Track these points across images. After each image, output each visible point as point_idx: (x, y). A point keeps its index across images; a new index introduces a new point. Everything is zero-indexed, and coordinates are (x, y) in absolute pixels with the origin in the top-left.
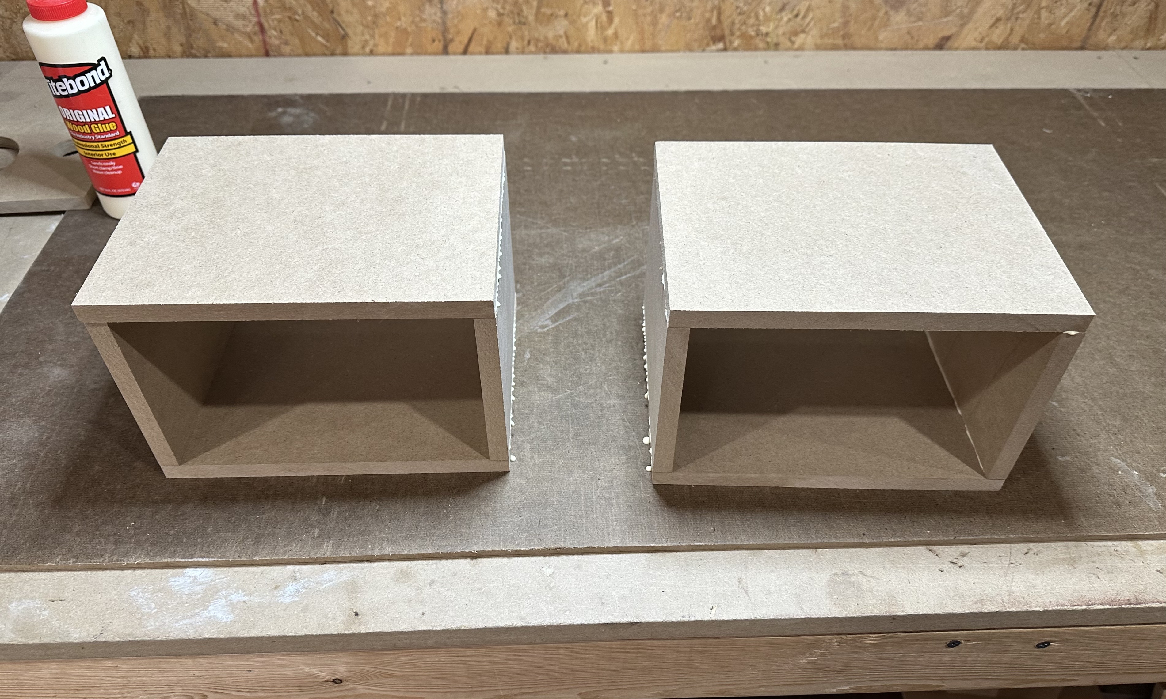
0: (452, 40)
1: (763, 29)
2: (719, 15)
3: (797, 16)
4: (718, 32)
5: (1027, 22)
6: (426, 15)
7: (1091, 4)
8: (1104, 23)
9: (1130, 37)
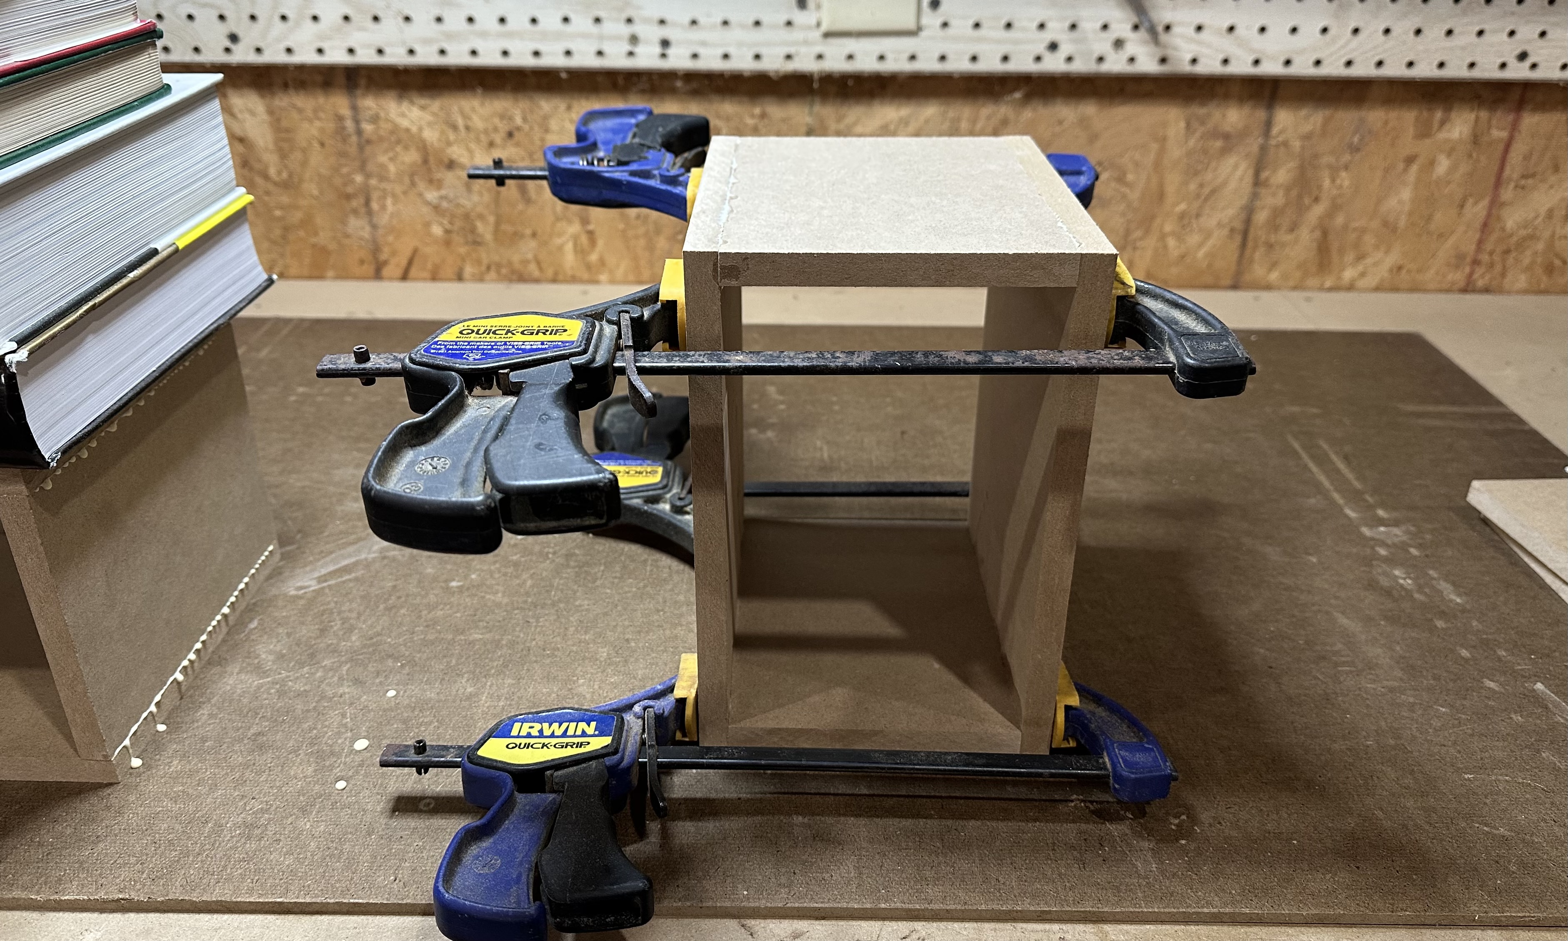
0: (385, 263)
5: (1149, 253)
6: (350, 231)
7: (1232, 230)
8: (1257, 256)
9: (1298, 274)
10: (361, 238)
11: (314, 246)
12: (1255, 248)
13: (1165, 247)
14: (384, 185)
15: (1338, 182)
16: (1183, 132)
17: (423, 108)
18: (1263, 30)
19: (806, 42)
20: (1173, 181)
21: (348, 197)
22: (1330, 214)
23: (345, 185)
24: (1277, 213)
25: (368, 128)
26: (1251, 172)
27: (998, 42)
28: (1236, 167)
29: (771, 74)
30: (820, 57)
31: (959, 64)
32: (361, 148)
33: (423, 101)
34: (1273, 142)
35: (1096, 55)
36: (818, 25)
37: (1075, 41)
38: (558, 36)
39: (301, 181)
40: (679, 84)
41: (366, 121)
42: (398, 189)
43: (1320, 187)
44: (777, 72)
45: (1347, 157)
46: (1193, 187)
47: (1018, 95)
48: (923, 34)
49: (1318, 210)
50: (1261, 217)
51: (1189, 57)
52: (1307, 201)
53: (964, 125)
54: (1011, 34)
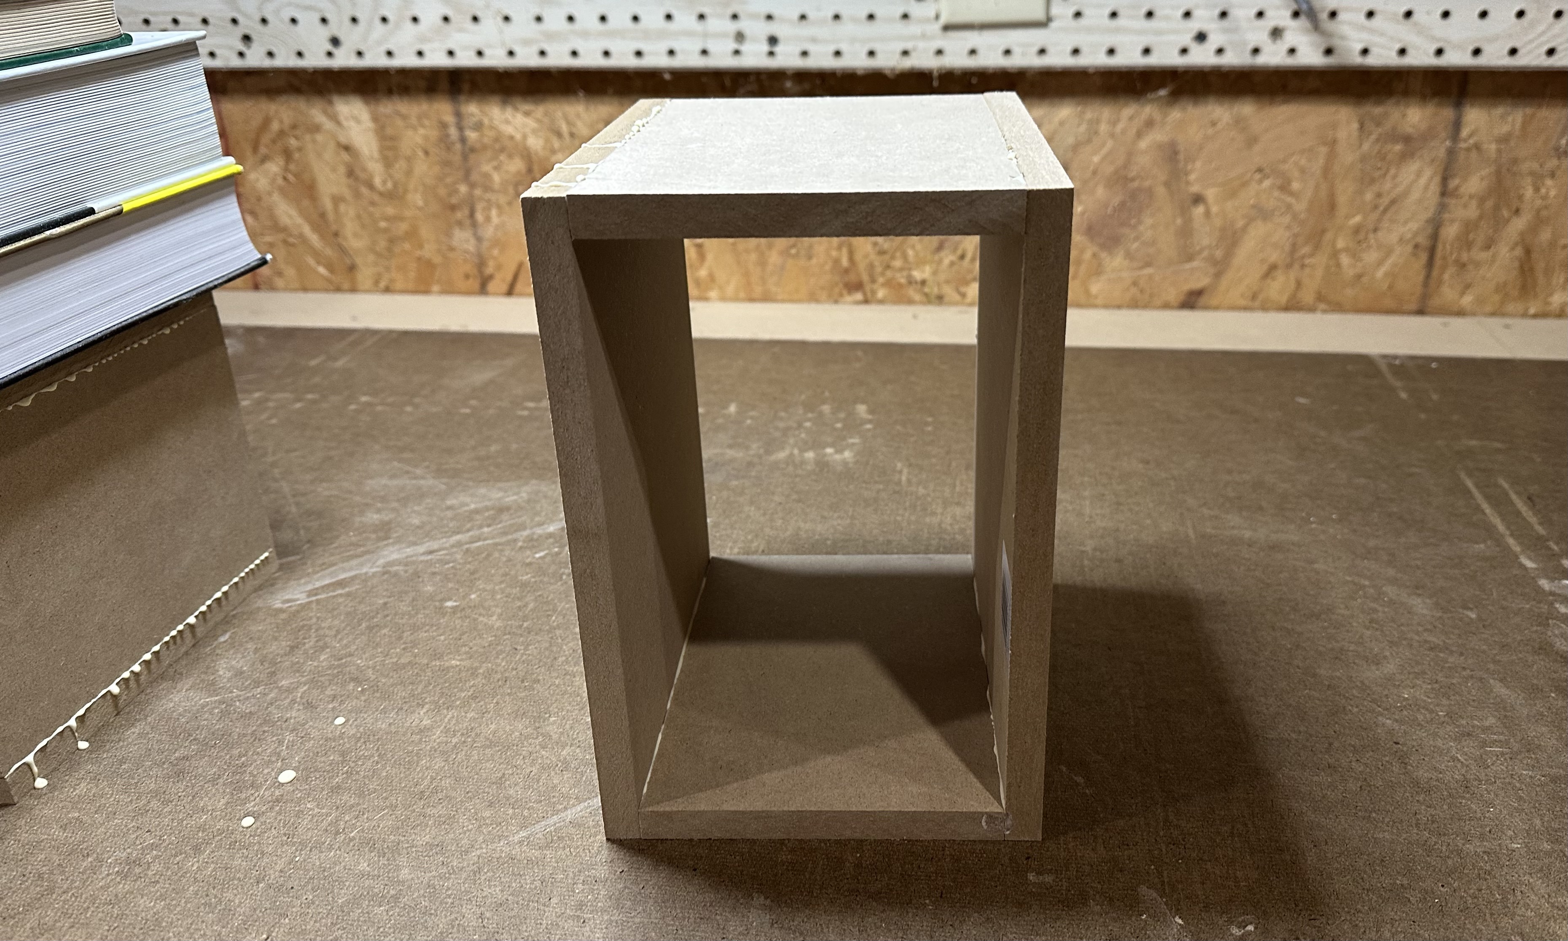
0: (491, 276)
1: (917, 275)
4: (853, 277)
5: (1319, 273)
6: (455, 242)
7: (1416, 246)
8: (1446, 276)
9: (1497, 298)
10: (466, 252)
11: (419, 259)
12: (1444, 268)
13: (1338, 265)
14: (488, 196)
15: (1543, 191)
16: (1355, 134)
17: (527, 114)
18: (1446, 14)
19: (924, 36)
20: (1345, 192)
21: (453, 208)
22: (1534, 228)
23: (450, 195)
24: (1469, 227)
25: (472, 135)
26: (1437, 179)
27: (1139, 32)
28: (1419, 174)
29: (887, 72)
30: (939, 52)
31: (1094, 58)
32: (465, 157)
33: (527, 107)
34: (1463, 145)
35: (1251, 46)
36: (937, 17)
37: (1226, 31)
38: (661, 35)
39: (406, 191)
40: (788, 84)
41: (470, 128)
42: (502, 200)
43: (1520, 197)
44: (893, 69)
45: (1554, 162)
46: (1369, 196)
47: (1163, 92)
48: (1053, 25)
49: (1519, 224)
50: (1450, 231)
51: (1359, 47)
52: (1505, 213)
53: (1103, 128)
54: (1153, 24)
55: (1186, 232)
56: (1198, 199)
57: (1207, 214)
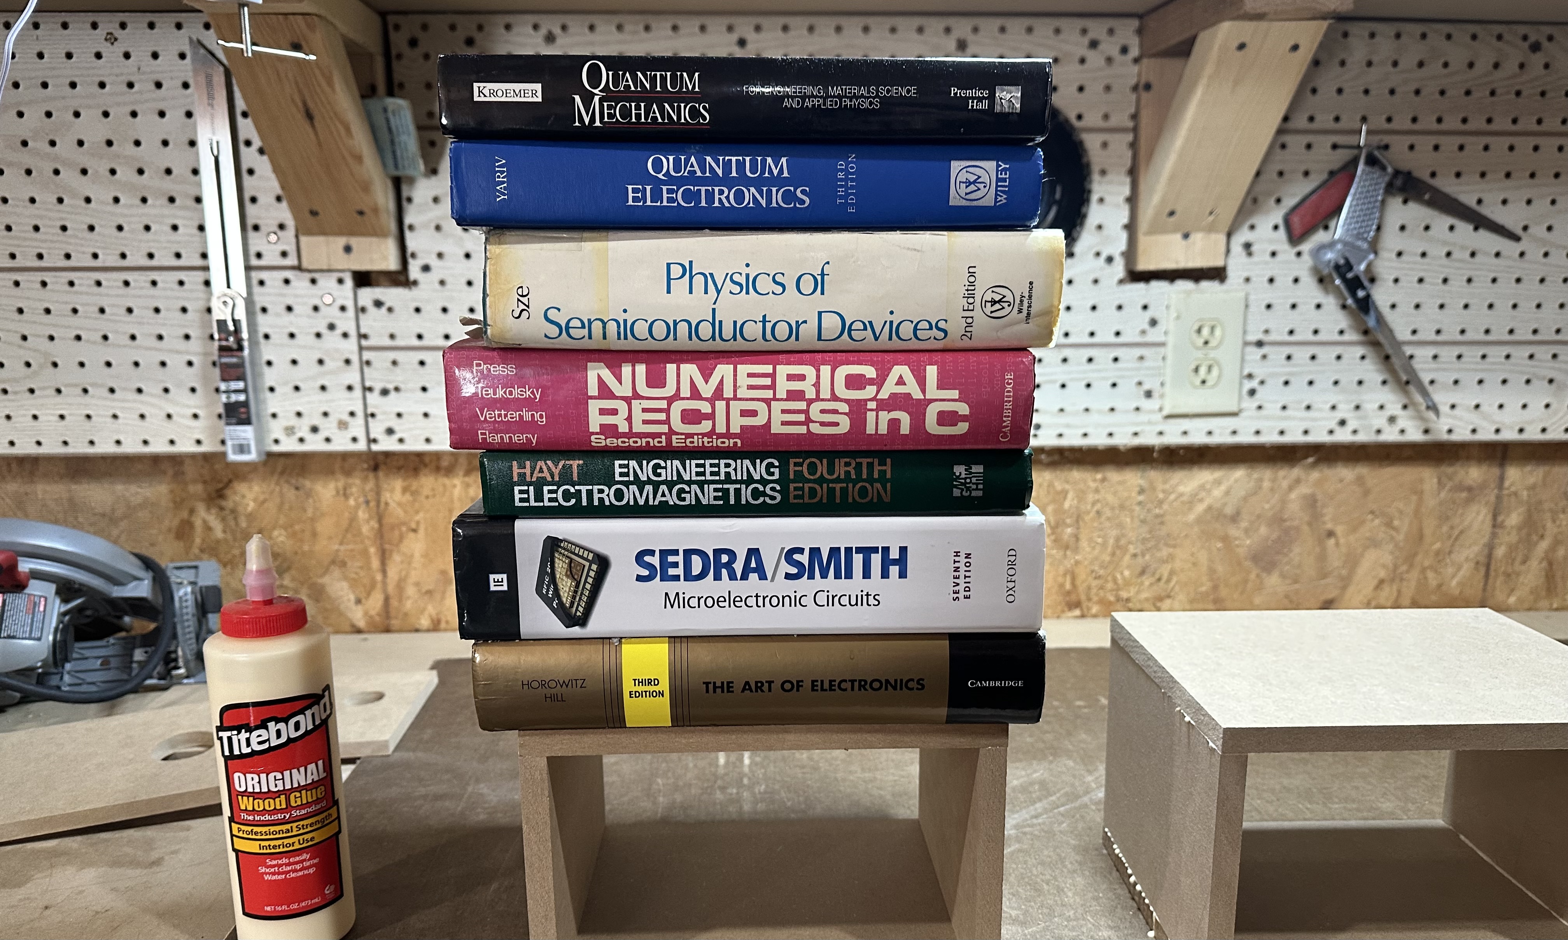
1: (1124, 594)
2: (1073, 579)
3: (1159, 580)
4: (1073, 598)
5: (1413, 584)
7: (1477, 563)
8: (1498, 583)
9: (1532, 597)
12: (1496, 577)
13: (1426, 578)
15: (1558, 523)
16: (1435, 486)
18: (1501, 406)
19: (1150, 423)
20: (1429, 525)
22: (1553, 548)
24: (1512, 548)
26: (1489, 517)
27: (1302, 419)
28: (1478, 513)
29: (1121, 448)
30: (1161, 433)
31: (1270, 437)
34: (1505, 492)
35: (1375, 428)
36: (1161, 409)
37: (1359, 418)
43: (1544, 527)
44: (1126, 446)
46: (1445, 529)
47: (1311, 460)
48: (1243, 415)
49: (1544, 545)
50: (1500, 552)
51: (1446, 428)
52: (1535, 538)
53: (1266, 484)
54: (1310, 414)
55: (1322, 557)
56: (1331, 534)
57: (1337, 544)
